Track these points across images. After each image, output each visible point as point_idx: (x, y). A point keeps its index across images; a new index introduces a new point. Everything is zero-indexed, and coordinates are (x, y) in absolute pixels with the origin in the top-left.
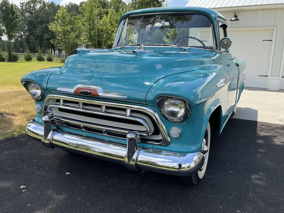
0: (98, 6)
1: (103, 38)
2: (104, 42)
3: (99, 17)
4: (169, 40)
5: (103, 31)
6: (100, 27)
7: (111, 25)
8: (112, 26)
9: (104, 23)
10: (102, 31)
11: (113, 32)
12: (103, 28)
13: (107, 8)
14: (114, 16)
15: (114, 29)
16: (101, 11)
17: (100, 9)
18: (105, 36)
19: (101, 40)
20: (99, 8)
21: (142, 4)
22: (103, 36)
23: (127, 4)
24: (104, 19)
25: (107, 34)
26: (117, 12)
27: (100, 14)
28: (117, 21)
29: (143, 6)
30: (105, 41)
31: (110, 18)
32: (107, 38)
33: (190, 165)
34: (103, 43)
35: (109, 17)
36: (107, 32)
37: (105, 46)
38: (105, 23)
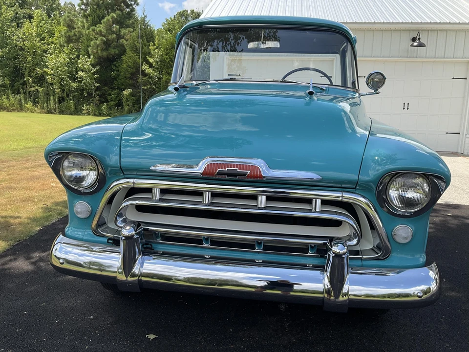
0: (10, 3)
1: (25, 63)
2: (28, 70)
3: (14, 24)
4: (153, 70)
5: (24, 50)
6: (18, 43)
7: (41, 40)
8: (42, 42)
9: (27, 35)
10: (22, 49)
11: (45, 51)
12: (24, 45)
13: (28, 9)
14: (44, 24)
15: (46, 46)
16: (17, 13)
17: (15, 10)
18: (29, 59)
19: (21, 65)
20: (13, 7)
21: (98, 5)
22: (25, 58)
23: (62, 5)
24: (27, 28)
25: (34, 55)
26: (49, 16)
27: (16, 18)
28: (52, 34)
29: (101, 9)
30: (29, 68)
31: (37, 26)
32: (33, 63)
33: (430, 288)
34: (27, 72)
35: (34, 24)
36: (34, 52)
37: (31, 77)
38: (29, 35)
